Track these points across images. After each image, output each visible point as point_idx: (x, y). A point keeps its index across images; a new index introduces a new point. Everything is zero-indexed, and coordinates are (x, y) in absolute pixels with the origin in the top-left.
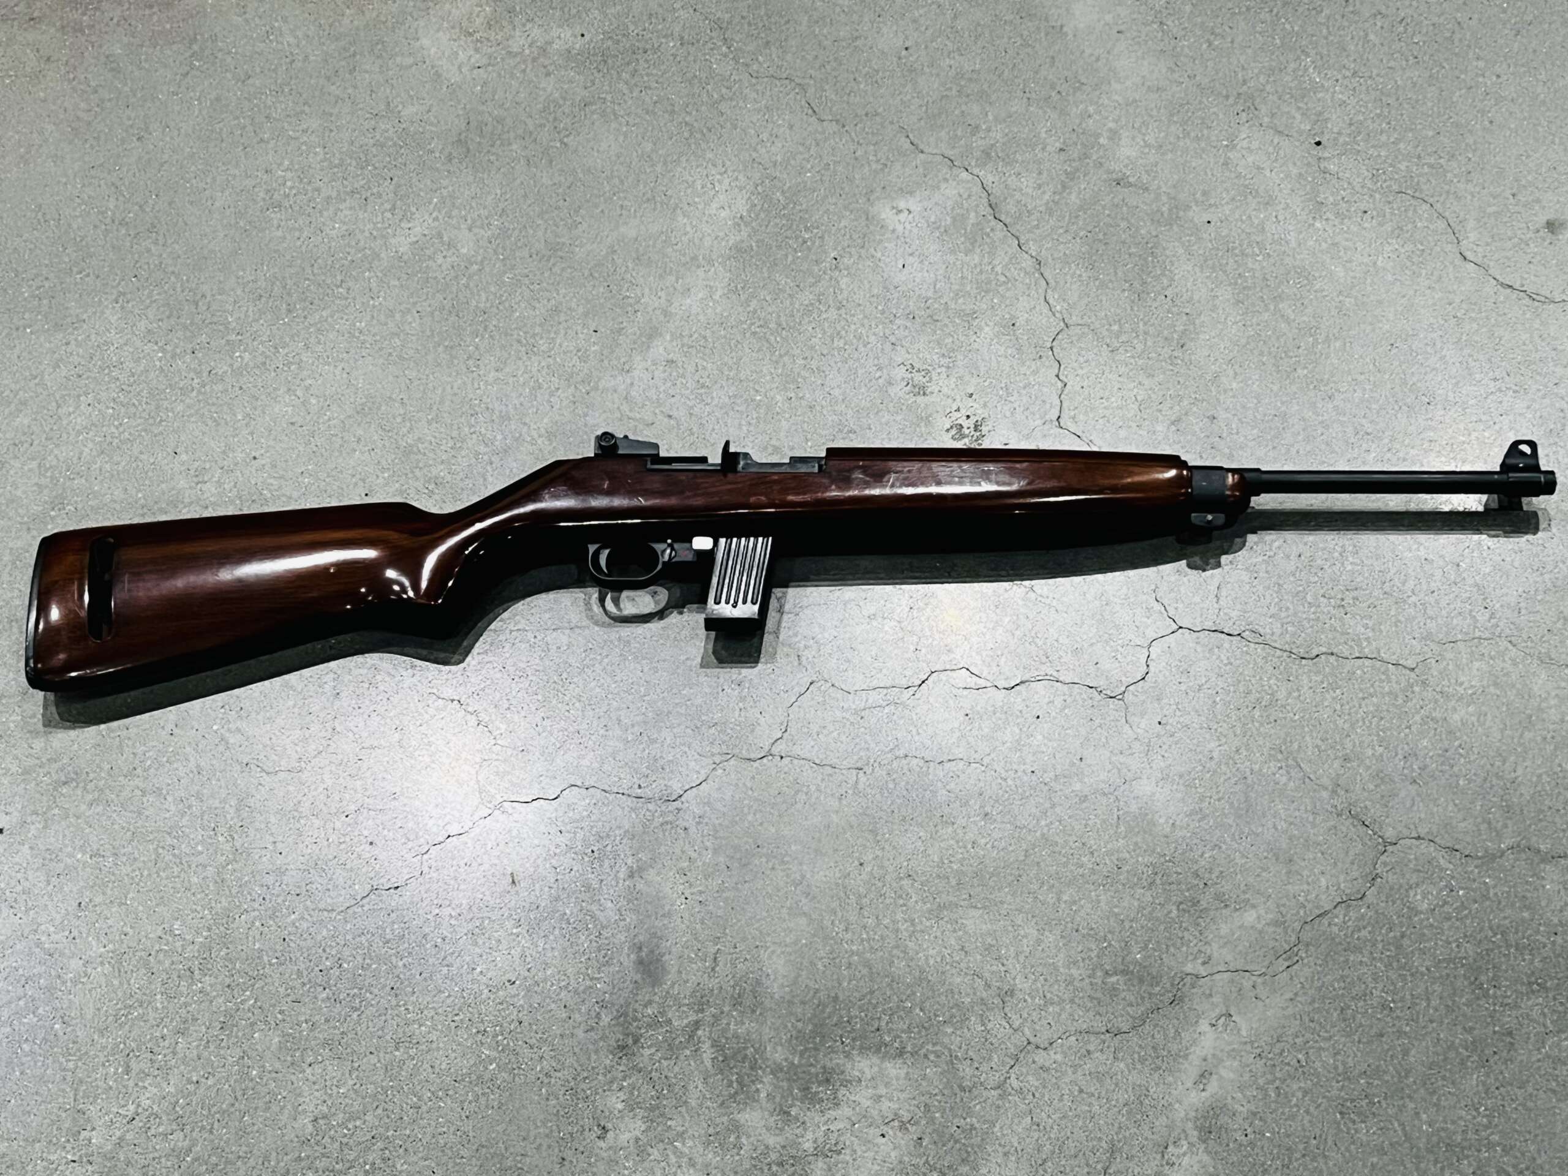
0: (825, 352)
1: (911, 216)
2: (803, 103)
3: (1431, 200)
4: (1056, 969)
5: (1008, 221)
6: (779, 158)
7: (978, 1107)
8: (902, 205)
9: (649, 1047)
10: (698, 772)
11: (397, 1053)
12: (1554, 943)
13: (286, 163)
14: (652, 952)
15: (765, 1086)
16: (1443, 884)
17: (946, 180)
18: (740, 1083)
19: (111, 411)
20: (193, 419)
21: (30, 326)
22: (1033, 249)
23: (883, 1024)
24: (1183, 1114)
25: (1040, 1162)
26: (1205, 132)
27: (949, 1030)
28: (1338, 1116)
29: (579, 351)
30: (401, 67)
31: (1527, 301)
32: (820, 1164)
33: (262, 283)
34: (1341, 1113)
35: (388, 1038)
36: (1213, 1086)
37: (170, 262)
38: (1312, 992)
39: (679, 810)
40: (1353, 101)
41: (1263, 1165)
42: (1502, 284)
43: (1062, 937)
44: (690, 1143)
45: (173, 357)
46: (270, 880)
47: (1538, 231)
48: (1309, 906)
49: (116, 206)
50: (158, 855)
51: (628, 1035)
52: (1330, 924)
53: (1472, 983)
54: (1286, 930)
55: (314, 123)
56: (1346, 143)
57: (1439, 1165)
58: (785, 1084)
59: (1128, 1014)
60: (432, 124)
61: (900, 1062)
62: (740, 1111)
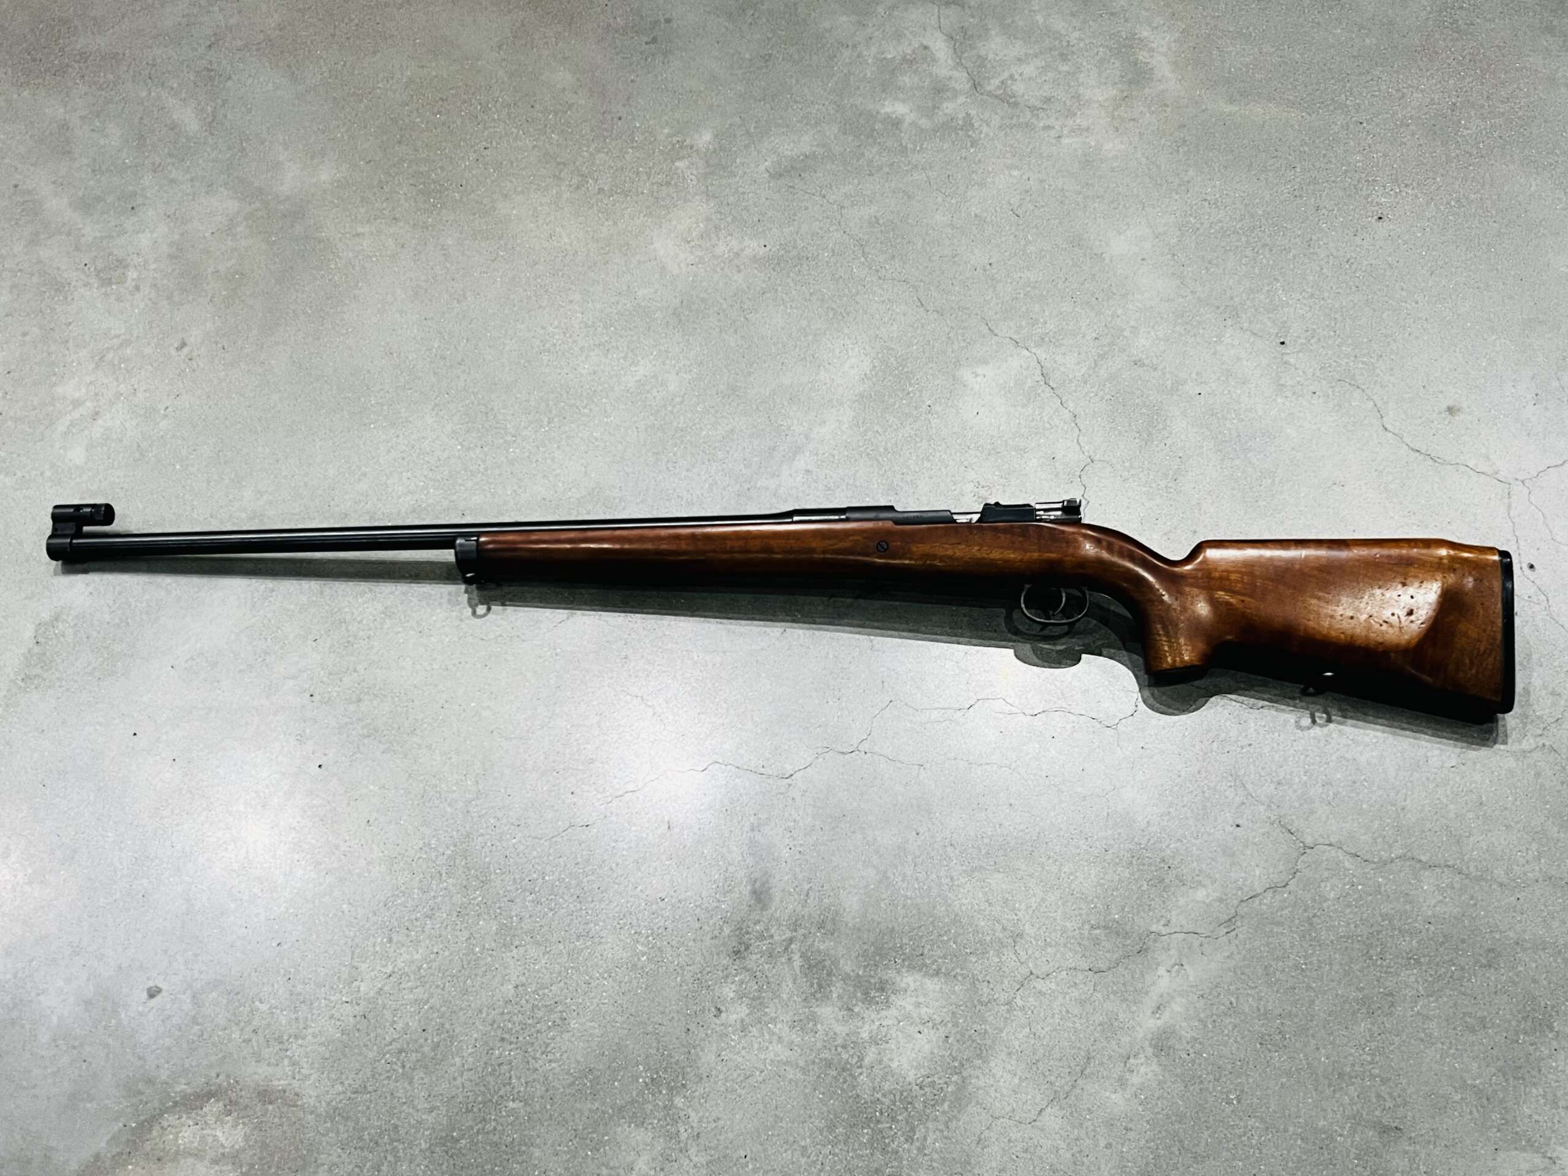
0: (917, 470)
1: (985, 379)
2: (915, 298)
3: (1363, 387)
4: (1055, 920)
5: (1054, 386)
6: (895, 335)
7: (992, 1017)
8: (980, 371)
9: (755, 954)
10: (805, 759)
11: (578, 943)
12: (1428, 930)
13: (556, 323)
15: (837, 989)
16: (1347, 880)
17: (1012, 356)
18: (820, 986)
19: (422, 483)
20: (477, 492)
21: (373, 423)
22: (1071, 405)
23: (926, 952)
24: (1141, 1035)
25: (1034, 1061)
26: (1201, 331)
27: (974, 960)
28: (1258, 1046)
29: (745, 460)
30: (639, 262)
31: (1430, 462)
32: (873, 1049)
33: (533, 403)
34: (1261, 1044)
35: (572, 932)
36: (1166, 1016)
37: (472, 385)
38: (1244, 952)
39: (790, 785)
40: (1309, 315)
41: (1200, 1077)
42: (1413, 449)
43: (1061, 898)
44: (779, 1026)
45: (469, 449)
46: (500, 814)
47: (1440, 413)
48: (1246, 889)
49: (439, 347)
50: (425, 791)
51: (740, 944)
52: (1260, 904)
53: (1363, 956)
54: (1227, 905)
55: (577, 297)
56: (1302, 344)
57: (1332, 1088)
58: (851, 989)
59: (1106, 957)
60: (657, 301)
61: (936, 979)
62: (818, 1006)
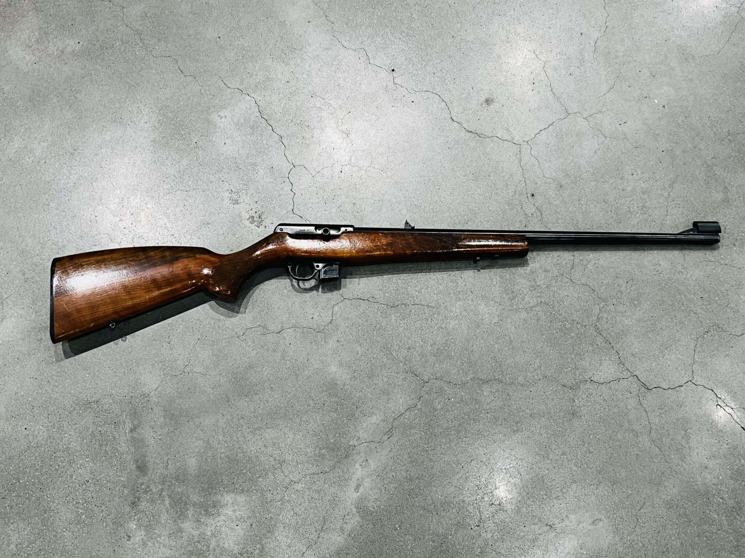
1: (226, 119)
2: (177, 68)
3: (439, 94)
4: (301, 449)
5: (267, 118)
6: (168, 96)
7: (273, 509)
8: (222, 114)
10: (155, 384)
11: (45, 515)
12: (487, 417)
14: (143, 462)
15: (191, 511)
16: (446, 397)
17: (240, 101)
22: (278, 130)
23: (235, 480)
24: (350, 503)
25: (297, 528)
27: (261, 480)
31: (478, 138)
32: (214, 540)
34: (409, 495)
36: (361, 491)
38: (397, 447)
39: (148, 401)
40: (407, 48)
41: (381, 519)
42: (468, 131)
44: (163, 538)
47: (482, 104)
48: (396, 412)
51: (135, 498)
52: (404, 419)
53: (457, 437)
54: (387, 423)
56: (404, 69)
58: (198, 510)
59: (329, 464)
60: (17, 93)
61: (242, 495)
62: (182, 523)
